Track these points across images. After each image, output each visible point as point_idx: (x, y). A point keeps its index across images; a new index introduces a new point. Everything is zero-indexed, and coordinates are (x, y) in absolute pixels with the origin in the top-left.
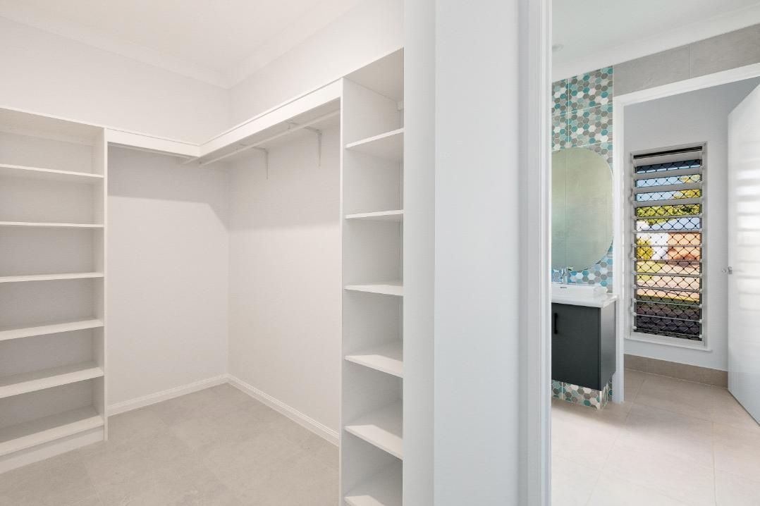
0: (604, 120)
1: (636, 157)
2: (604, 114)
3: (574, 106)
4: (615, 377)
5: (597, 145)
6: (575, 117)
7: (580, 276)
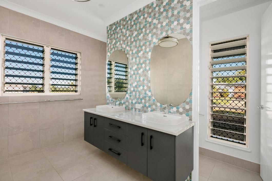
0: (188, 15)
1: (212, 45)
2: (188, 11)
3: (173, 9)
4: (193, 173)
5: (184, 31)
6: (173, 15)
7: (175, 109)
